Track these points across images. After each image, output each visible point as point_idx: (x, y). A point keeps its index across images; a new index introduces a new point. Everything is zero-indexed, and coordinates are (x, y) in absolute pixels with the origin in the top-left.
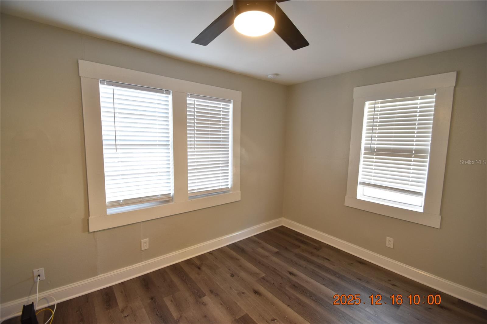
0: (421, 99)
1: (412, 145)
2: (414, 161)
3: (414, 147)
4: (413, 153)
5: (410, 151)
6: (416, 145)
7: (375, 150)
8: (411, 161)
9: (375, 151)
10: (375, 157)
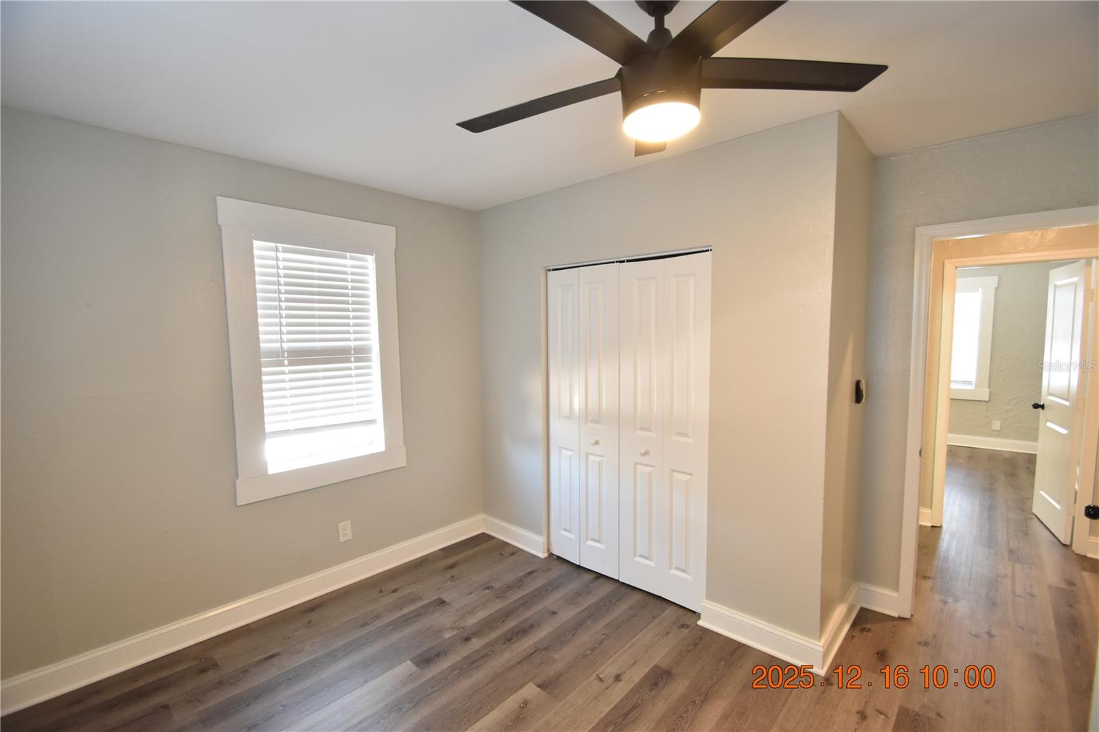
0: (352, 258)
1: (349, 340)
2: (356, 368)
3: (352, 344)
4: (351, 354)
5: (346, 351)
6: (356, 340)
7: (286, 353)
8: (350, 369)
9: (286, 356)
10: (286, 369)
